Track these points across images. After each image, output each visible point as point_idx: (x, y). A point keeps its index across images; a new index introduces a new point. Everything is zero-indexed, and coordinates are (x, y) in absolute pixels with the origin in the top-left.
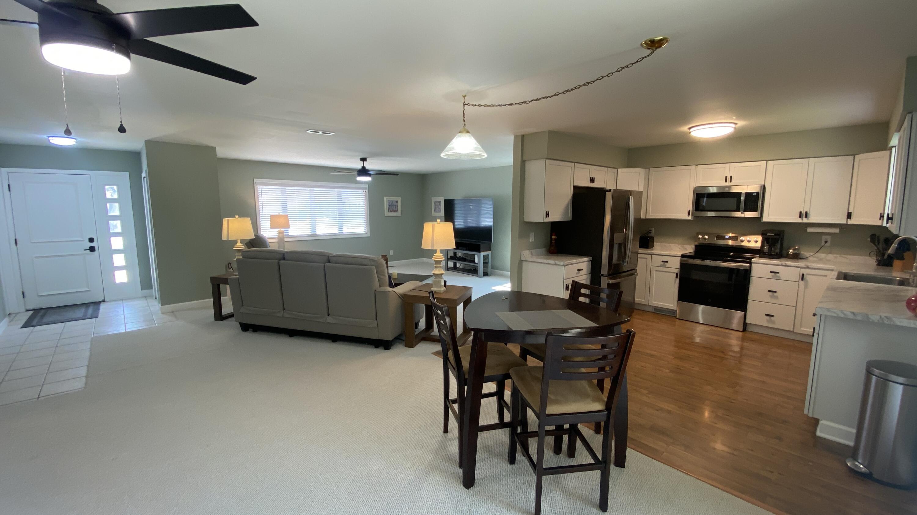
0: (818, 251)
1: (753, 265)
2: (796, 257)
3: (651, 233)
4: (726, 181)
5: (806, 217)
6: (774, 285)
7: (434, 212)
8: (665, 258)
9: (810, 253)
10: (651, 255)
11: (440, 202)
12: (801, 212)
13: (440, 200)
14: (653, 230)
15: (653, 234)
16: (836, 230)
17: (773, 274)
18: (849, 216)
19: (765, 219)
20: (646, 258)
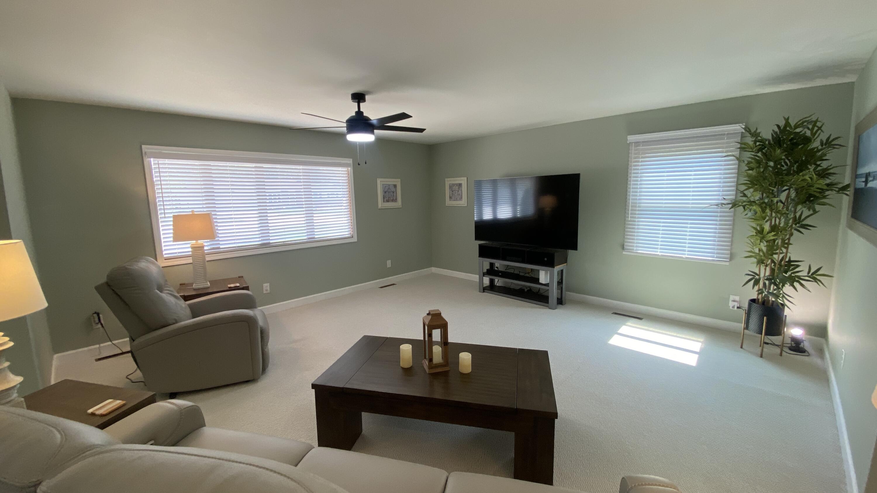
7: (450, 200)
11: (460, 185)
13: (460, 182)
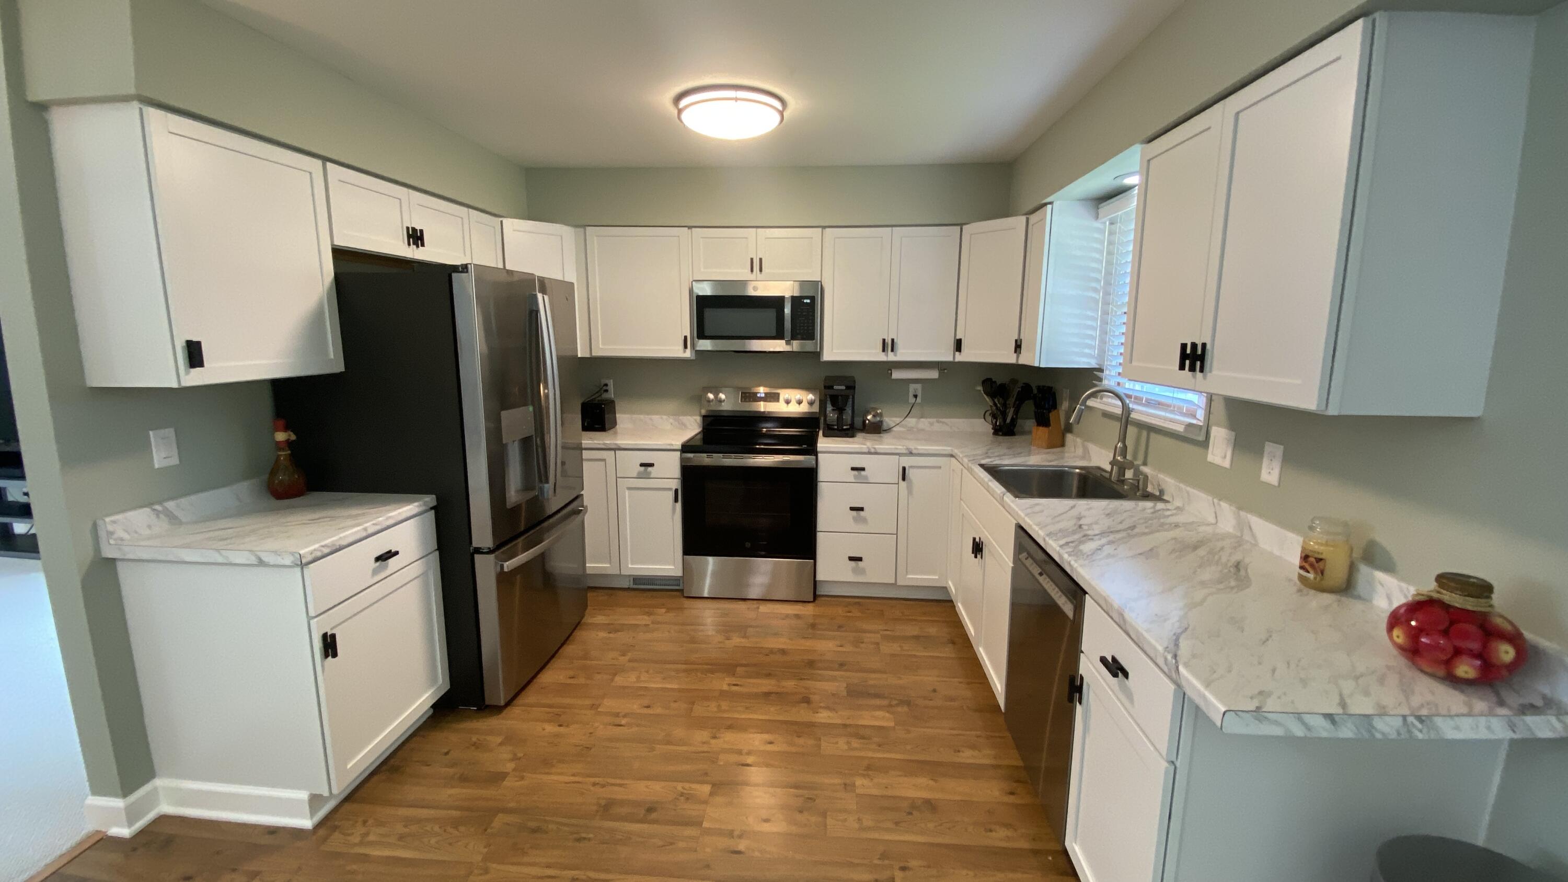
0: (908, 415)
1: (819, 455)
2: (877, 429)
3: (606, 391)
4: (752, 270)
5: (892, 350)
6: (859, 494)
8: (647, 457)
9: (894, 419)
10: (614, 450)
12: (884, 340)
14: (611, 383)
15: (611, 395)
16: (934, 374)
17: (855, 472)
18: (958, 345)
19: (828, 355)
20: (604, 460)
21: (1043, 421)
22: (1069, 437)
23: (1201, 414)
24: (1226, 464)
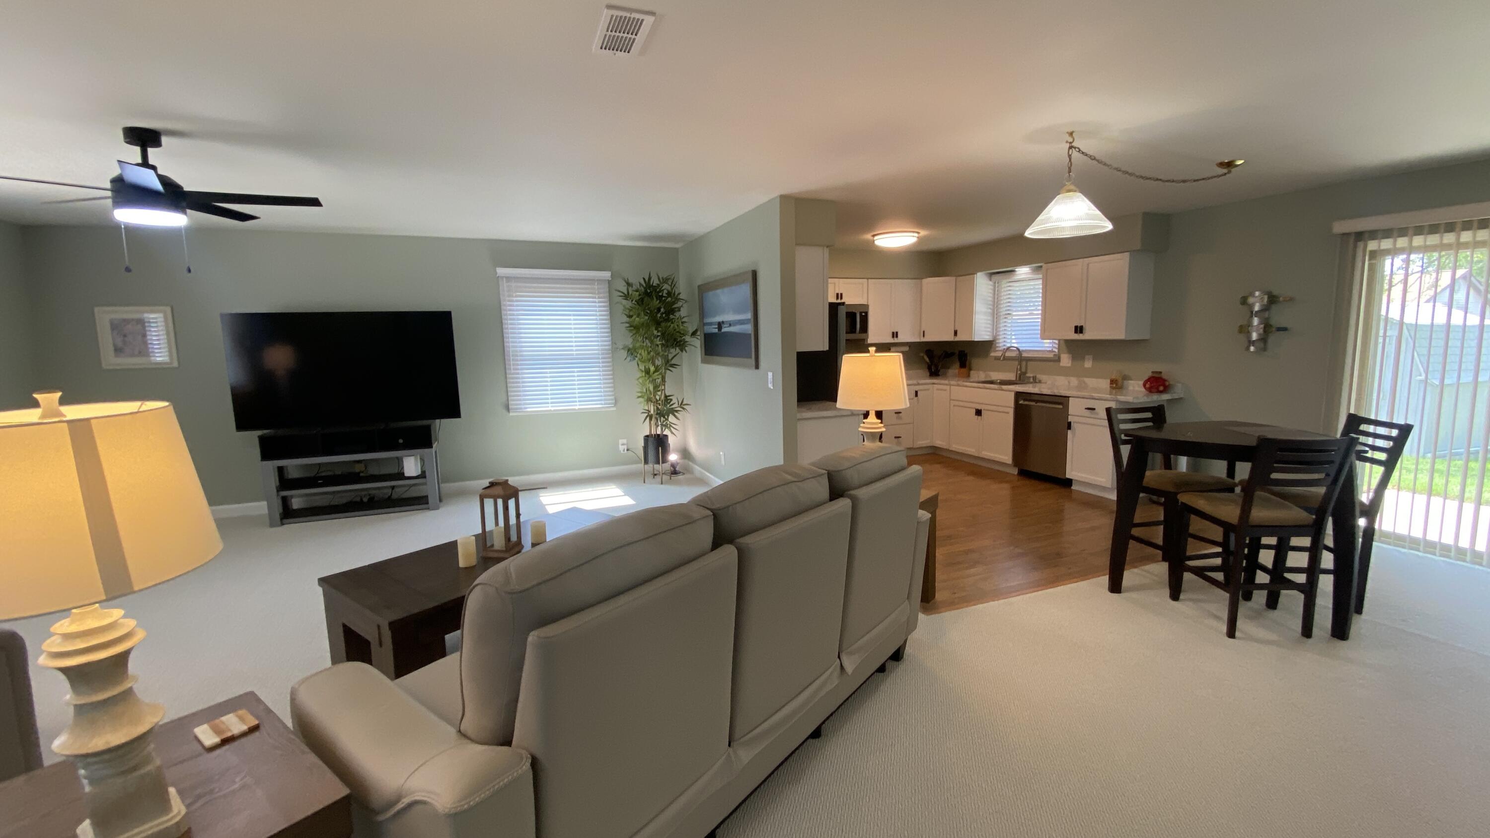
5: (896, 337)
12: (893, 332)
16: (907, 349)
18: (923, 333)
21: (963, 365)
22: (972, 372)
23: (1056, 350)
24: (1069, 365)
